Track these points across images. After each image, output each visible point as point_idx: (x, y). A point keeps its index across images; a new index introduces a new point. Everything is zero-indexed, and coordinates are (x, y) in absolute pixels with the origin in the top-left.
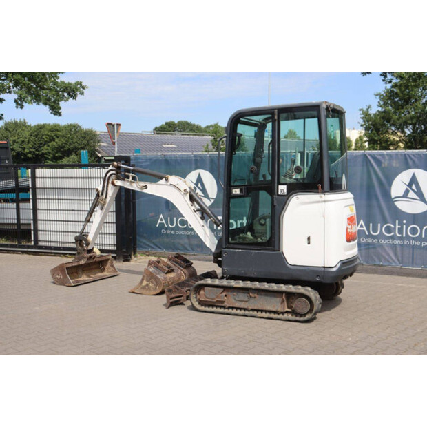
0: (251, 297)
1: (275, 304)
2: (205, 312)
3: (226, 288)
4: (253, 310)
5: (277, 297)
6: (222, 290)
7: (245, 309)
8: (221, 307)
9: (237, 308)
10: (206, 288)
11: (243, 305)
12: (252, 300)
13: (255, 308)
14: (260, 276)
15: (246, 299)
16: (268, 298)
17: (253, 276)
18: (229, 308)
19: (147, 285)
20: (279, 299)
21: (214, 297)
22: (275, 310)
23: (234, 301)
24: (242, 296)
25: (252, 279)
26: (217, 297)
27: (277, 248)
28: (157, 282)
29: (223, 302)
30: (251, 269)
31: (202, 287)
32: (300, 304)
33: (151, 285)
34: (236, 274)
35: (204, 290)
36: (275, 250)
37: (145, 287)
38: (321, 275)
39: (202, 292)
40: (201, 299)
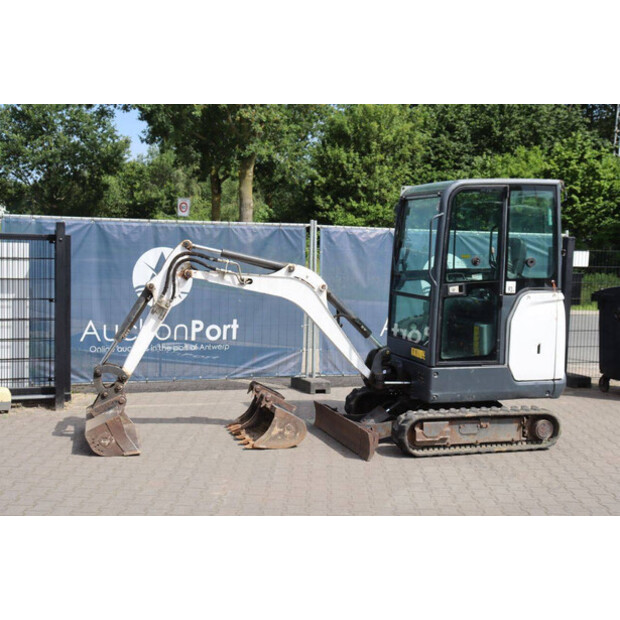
0: (481, 427)
1: (511, 432)
3: (452, 420)
4: (481, 444)
5: (511, 423)
6: (447, 422)
7: (471, 445)
8: (439, 447)
9: (465, 445)
10: (425, 424)
11: (472, 440)
12: (483, 431)
13: (485, 441)
14: (479, 399)
15: (476, 431)
16: (502, 426)
17: (470, 400)
18: (454, 446)
19: (280, 433)
20: (515, 426)
21: (436, 434)
22: (509, 439)
23: (459, 435)
24: (470, 428)
25: (468, 405)
26: (441, 433)
27: (501, 360)
28: (297, 428)
29: (444, 440)
30: (469, 391)
31: (420, 423)
32: (543, 427)
33: (287, 433)
34: (448, 400)
35: (422, 428)
36: (499, 364)
37: (276, 437)
38: (551, 390)
39: (418, 430)
40: (418, 440)
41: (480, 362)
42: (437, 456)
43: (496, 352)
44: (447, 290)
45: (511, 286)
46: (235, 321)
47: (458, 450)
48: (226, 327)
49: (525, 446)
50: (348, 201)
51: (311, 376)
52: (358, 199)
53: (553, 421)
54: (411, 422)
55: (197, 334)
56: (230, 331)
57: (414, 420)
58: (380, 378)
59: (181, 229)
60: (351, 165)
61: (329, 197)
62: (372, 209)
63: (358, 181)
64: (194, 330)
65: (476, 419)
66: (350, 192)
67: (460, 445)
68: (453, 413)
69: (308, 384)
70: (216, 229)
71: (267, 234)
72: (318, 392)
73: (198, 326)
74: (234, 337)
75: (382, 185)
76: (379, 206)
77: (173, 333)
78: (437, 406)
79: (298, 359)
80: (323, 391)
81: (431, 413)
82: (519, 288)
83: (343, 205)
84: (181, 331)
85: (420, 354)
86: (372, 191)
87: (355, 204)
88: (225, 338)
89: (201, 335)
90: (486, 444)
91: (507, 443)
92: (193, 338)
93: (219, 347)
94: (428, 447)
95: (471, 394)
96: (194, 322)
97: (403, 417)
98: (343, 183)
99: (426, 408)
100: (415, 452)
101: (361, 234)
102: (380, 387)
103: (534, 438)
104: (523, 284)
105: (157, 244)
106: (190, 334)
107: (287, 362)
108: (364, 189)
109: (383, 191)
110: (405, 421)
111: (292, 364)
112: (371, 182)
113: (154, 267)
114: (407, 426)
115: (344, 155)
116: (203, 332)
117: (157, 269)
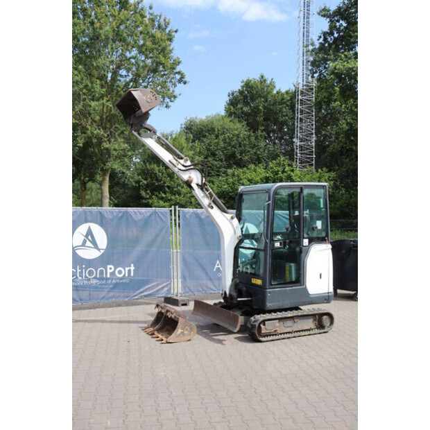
0: (295, 322)
1: (309, 324)
2: (267, 341)
3: (280, 319)
4: (295, 332)
6: (277, 321)
7: (289, 333)
8: (276, 335)
9: (286, 333)
10: (266, 322)
11: (289, 330)
12: (295, 324)
14: (291, 306)
15: (292, 325)
16: (305, 321)
17: (287, 307)
18: (281, 334)
19: (182, 333)
20: (311, 320)
21: (271, 328)
22: (309, 328)
23: (283, 328)
24: (289, 323)
25: (286, 310)
26: (275, 327)
27: (302, 283)
28: (191, 329)
29: (276, 331)
30: (286, 302)
31: (264, 322)
32: (325, 319)
33: (186, 332)
34: (276, 308)
35: (264, 325)
36: (301, 285)
37: (179, 335)
38: (327, 298)
39: (262, 326)
40: (263, 332)
41: (291, 285)
42: (273, 340)
43: (299, 279)
44: (274, 245)
45: (306, 242)
46: (132, 265)
47: (283, 336)
48: (127, 269)
49: (317, 331)
50: (160, 193)
51: (177, 296)
52: (165, 193)
53: (330, 316)
54: (259, 322)
55: (111, 273)
56: (129, 271)
57: (260, 321)
58: (235, 297)
59: (100, 213)
60: (160, 174)
61: (148, 191)
62: (173, 197)
63: (165, 183)
64: (109, 271)
65: (292, 318)
66: (160, 188)
67: (284, 333)
68: (280, 315)
69: (177, 300)
70: (120, 212)
71: (149, 214)
72: (183, 305)
73: (111, 269)
74: (132, 274)
75: (179, 185)
76: (177, 196)
77: (96, 274)
78: (270, 312)
79: (169, 287)
80: (185, 305)
81: (268, 316)
82: (310, 242)
83: (157, 196)
84: (101, 272)
85: (259, 282)
86: (173, 188)
87: (163, 195)
88: (127, 275)
89: (113, 274)
90: (297, 331)
91: (308, 330)
92: (108, 276)
93: (124, 281)
94: (267, 336)
95: (287, 304)
96: (109, 266)
97: (252, 319)
98: (157, 184)
99: (264, 313)
100: (261, 339)
101: (202, 213)
102: (235, 302)
103: (321, 326)
104: (311, 241)
105: (86, 221)
106: (106, 274)
107: (163, 288)
108: (168, 187)
109: (179, 187)
110: (255, 321)
111: (166, 289)
112: (172, 182)
113: (85, 235)
114: (257, 324)
115: (157, 168)
116: (114, 272)
117: (87, 236)
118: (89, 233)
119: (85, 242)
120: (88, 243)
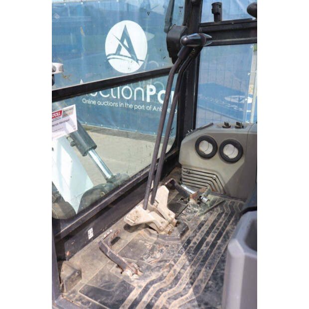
64: (149, 93)
73: (152, 90)
77: (133, 94)
92: (148, 100)
96: (149, 87)
113: (120, 39)
116: (156, 96)
117: (122, 41)
118: (125, 36)
119: (119, 48)
120: (124, 51)
